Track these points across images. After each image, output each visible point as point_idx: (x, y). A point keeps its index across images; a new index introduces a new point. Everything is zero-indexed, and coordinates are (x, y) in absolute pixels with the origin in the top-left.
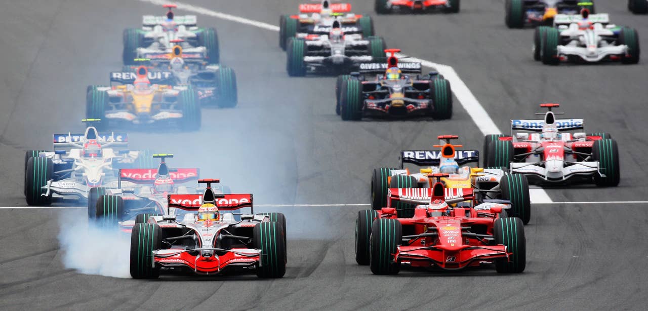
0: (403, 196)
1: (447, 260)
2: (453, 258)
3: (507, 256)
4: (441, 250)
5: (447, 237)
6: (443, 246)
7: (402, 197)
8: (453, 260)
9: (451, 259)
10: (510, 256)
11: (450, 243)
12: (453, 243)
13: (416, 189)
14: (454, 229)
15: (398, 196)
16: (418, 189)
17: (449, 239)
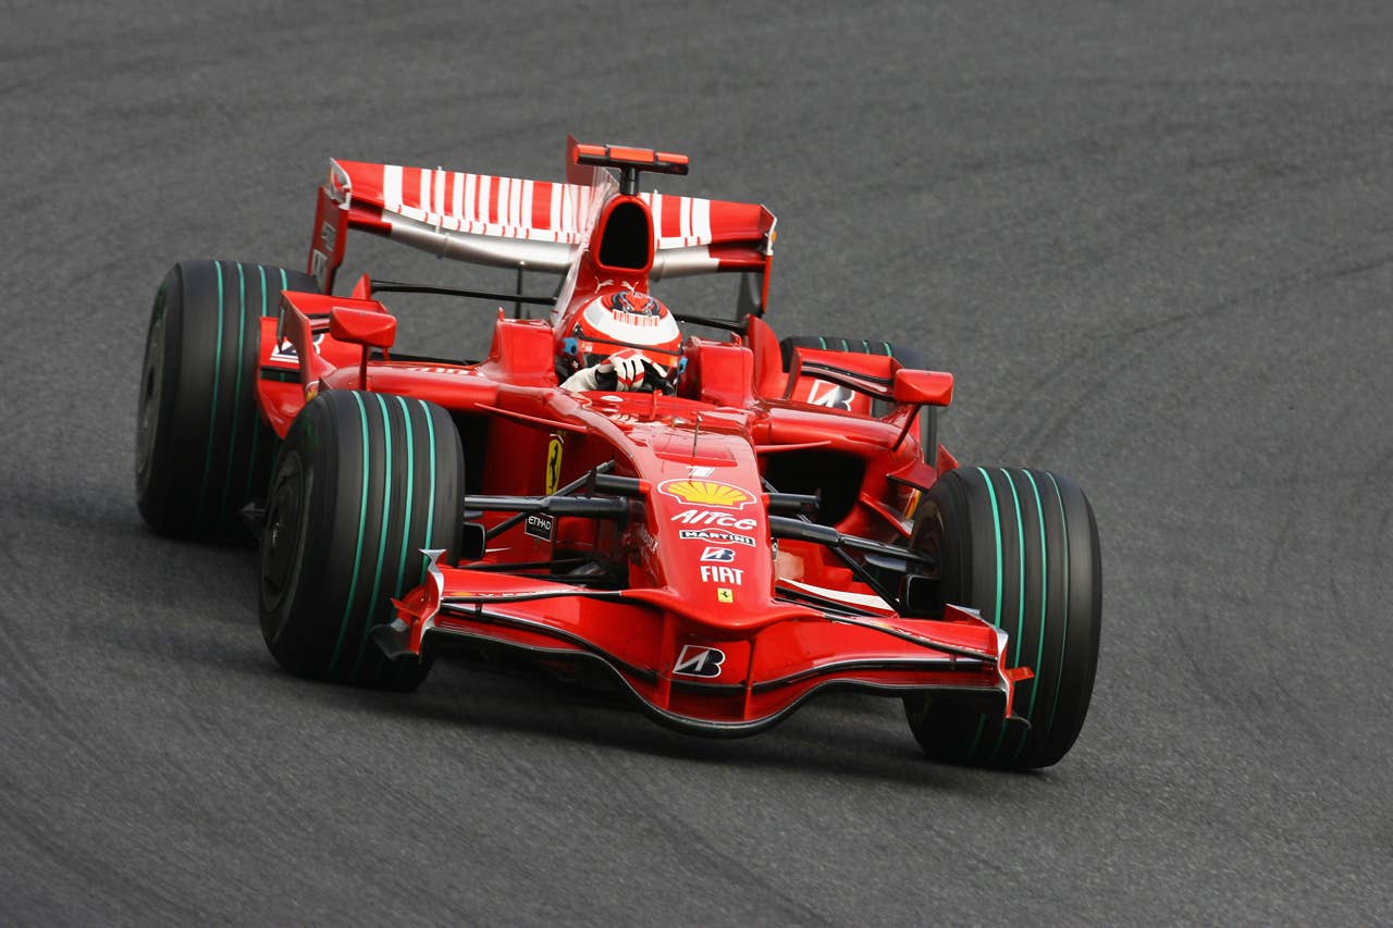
0: (408, 211)
1: (678, 667)
2: (715, 657)
3: (1007, 687)
4: (656, 610)
5: (699, 546)
6: (672, 593)
7: (398, 215)
8: (709, 668)
9: (702, 658)
10: (1020, 688)
11: (712, 586)
12: (727, 584)
13: (472, 178)
14: (728, 502)
15: (378, 209)
16: (486, 180)
17: (704, 557)
